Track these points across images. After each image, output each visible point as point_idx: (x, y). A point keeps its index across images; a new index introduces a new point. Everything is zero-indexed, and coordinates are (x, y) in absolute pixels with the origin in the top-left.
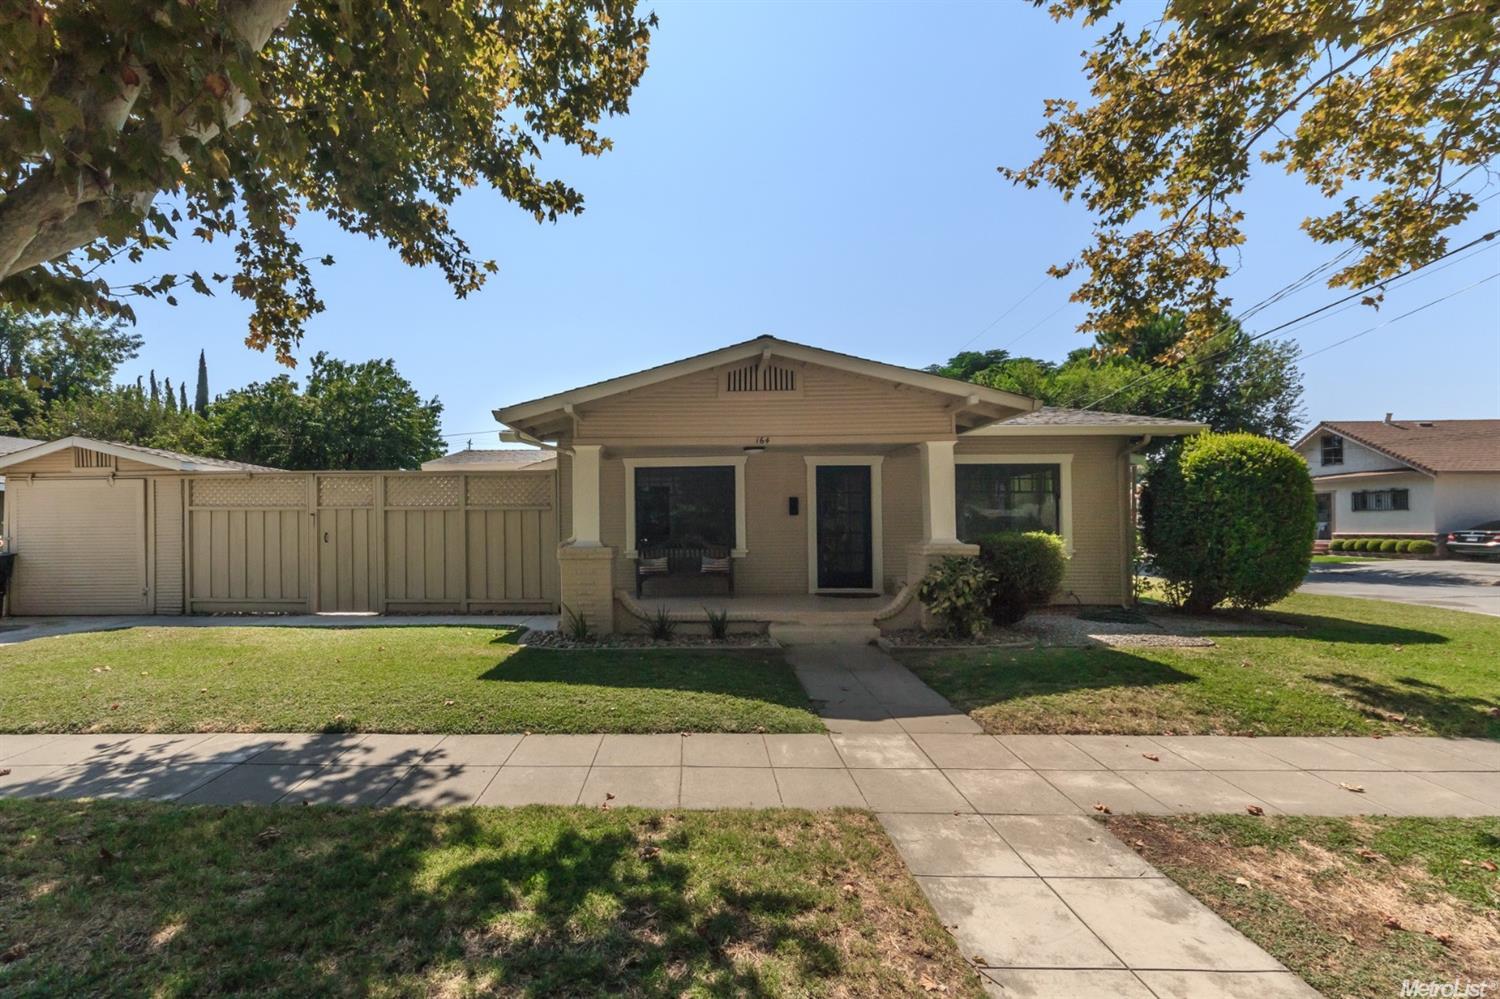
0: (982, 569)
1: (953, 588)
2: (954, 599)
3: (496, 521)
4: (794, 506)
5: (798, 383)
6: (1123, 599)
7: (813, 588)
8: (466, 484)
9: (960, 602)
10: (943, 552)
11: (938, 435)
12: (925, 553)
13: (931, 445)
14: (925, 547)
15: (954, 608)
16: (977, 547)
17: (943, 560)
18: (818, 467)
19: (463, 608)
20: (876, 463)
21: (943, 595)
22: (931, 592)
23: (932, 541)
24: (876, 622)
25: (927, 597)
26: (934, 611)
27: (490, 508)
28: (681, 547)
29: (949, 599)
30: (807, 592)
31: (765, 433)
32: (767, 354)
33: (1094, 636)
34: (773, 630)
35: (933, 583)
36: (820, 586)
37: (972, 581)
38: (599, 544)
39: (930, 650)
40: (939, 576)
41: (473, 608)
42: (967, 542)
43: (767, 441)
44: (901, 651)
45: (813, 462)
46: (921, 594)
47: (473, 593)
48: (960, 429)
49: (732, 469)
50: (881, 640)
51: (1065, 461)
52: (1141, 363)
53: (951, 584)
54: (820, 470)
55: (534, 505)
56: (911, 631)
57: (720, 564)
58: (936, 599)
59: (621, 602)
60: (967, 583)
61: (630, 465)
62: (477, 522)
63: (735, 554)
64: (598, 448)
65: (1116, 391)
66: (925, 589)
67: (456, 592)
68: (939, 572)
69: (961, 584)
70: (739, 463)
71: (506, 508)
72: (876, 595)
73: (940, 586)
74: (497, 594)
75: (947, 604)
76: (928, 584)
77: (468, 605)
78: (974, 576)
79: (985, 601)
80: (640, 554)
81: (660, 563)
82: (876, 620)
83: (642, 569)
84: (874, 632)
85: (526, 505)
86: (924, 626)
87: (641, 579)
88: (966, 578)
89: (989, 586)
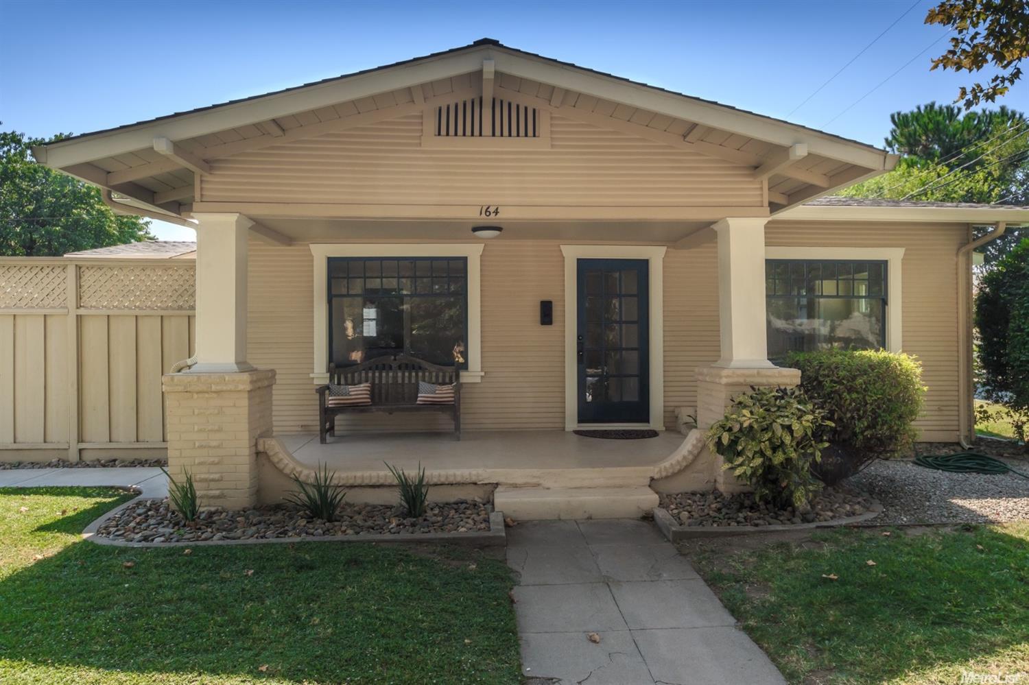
0: (810, 407)
1: (767, 436)
2: (769, 453)
3: (123, 332)
4: (547, 313)
5: (544, 126)
6: (963, 432)
7: (572, 424)
8: (79, 277)
9: (778, 458)
10: (749, 380)
11: (743, 209)
12: (724, 381)
13: (734, 223)
14: (724, 373)
15: (768, 468)
16: (798, 372)
17: (750, 393)
18: (579, 260)
19: (73, 456)
20: (656, 256)
21: (752, 447)
22: (734, 442)
23: (733, 364)
24: (653, 483)
25: (729, 450)
26: (738, 472)
27: (116, 312)
28: (391, 368)
29: (762, 453)
30: (564, 429)
31: (492, 201)
32: (489, 69)
33: (960, 502)
34: (500, 499)
35: (736, 428)
36: (580, 421)
37: (796, 426)
38: (235, 367)
39: (733, 534)
40: (746, 418)
41: (88, 457)
42: (782, 365)
43: (496, 212)
44: (690, 536)
45: (572, 253)
46: (719, 443)
47: (88, 433)
48: (774, 207)
49: (464, 260)
50: (661, 514)
51: (894, 257)
52: (938, 164)
53: (765, 430)
54: (583, 264)
55: (180, 308)
56: (703, 495)
57: (444, 393)
58: (739, 454)
59: (268, 457)
60: (789, 428)
61: (321, 253)
62: (94, 333)
63: (465, 377)
64: (233, 218)
65: (911, 193)
66: (726, 439)
67: (62, 434)
68: (746, 412)
69: (779, 431)
70: (472, 251)
71: (138, 312)
72: (653, 434)
73: (749, 432)
74: (124, 435)
75: (758, 461)
76: (730, 430)
77: (80, 451)
78: (799, 418)
79: (813, 454)
80: (331, 378)
81: (359, 391)
82: (652, 479)
83: (331, 401)
84: (649, 499)
85: (167, 308)
86: (722, 488)
87: (327, 414)
88: (787, 422)
89: (818, 433)
